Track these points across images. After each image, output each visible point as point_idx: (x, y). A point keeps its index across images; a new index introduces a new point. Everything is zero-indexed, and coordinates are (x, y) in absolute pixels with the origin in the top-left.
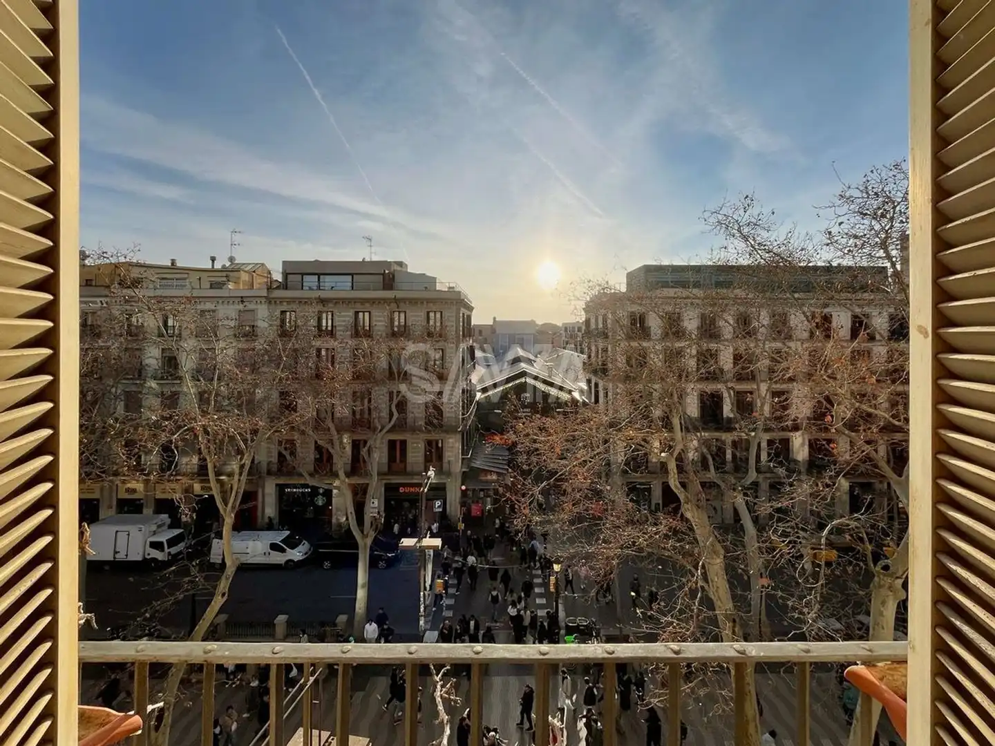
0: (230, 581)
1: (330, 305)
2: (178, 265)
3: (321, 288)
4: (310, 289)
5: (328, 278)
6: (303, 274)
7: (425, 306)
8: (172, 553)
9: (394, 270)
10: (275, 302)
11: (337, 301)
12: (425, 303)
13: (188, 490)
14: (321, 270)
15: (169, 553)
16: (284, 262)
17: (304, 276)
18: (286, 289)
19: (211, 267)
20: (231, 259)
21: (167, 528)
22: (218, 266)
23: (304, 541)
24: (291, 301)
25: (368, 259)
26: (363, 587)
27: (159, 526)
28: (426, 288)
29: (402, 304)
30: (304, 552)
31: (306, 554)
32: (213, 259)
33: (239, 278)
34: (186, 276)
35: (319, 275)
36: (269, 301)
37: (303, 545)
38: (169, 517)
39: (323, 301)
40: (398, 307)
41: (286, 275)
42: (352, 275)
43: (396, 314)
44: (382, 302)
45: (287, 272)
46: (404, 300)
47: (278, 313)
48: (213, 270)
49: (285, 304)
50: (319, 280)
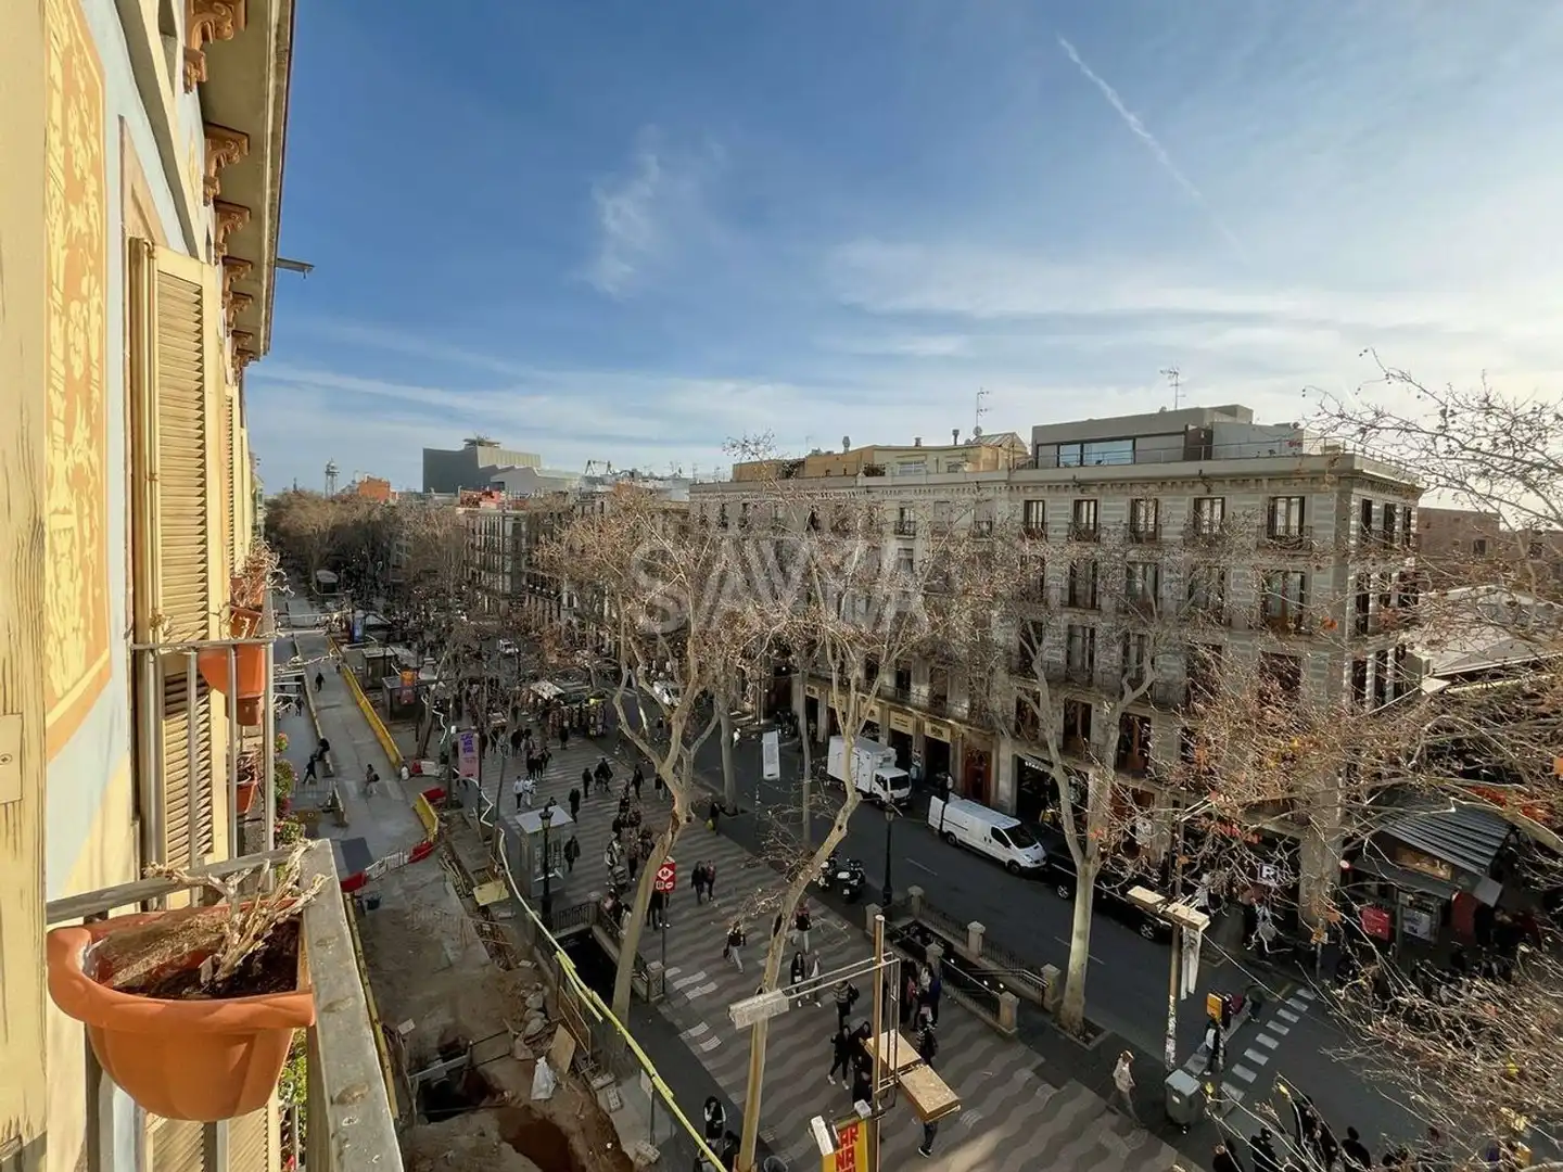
0: (849, 815)
1: (1094, 490)
2: (923, 445)
3: (1085, 464)
4: (1067, 466)
5: (1095, 447)
6: (1059, 444)
7: (1265, 487)
8: (895, 796)
9: (1212, 423)
10: (1018, 487)
11: (1103, 483)
12: (1265, 481)
13: (919, 726)
14: (1086, 435)
15: (892, 795)
16: (1035, 428)
17: (1061, 447)
18: (1037, 467)
19: (953, 443)
20: (977, 431)
21: (893, 764)
22: (961, 442)
23: (1038, 844)
24: (1037, 485)
25: (1170, 408)
26: (1080, 936)
27: (885, 760)
28: (1271, 452)
29: (1216, 486)
30: (1035, 859)
31: (1037, 862)
32: (956, 433)
33: (978, 456)
34: (923, 458)
35: (1082, 443)
36: (1011, 486)
37: (1036, 848)
38: (897, 753)
39: (1081, 485)
40: (1209, 491)
41: (1037, 447)
42: (1134, 438)
43: (1206, 505)
44: (1179, 483)
45: (1038, 442)
46: (1220, 478)
47: (1021, 504)
48: (955, 448)
49: (1030, 490)
50: (1082, 450)
